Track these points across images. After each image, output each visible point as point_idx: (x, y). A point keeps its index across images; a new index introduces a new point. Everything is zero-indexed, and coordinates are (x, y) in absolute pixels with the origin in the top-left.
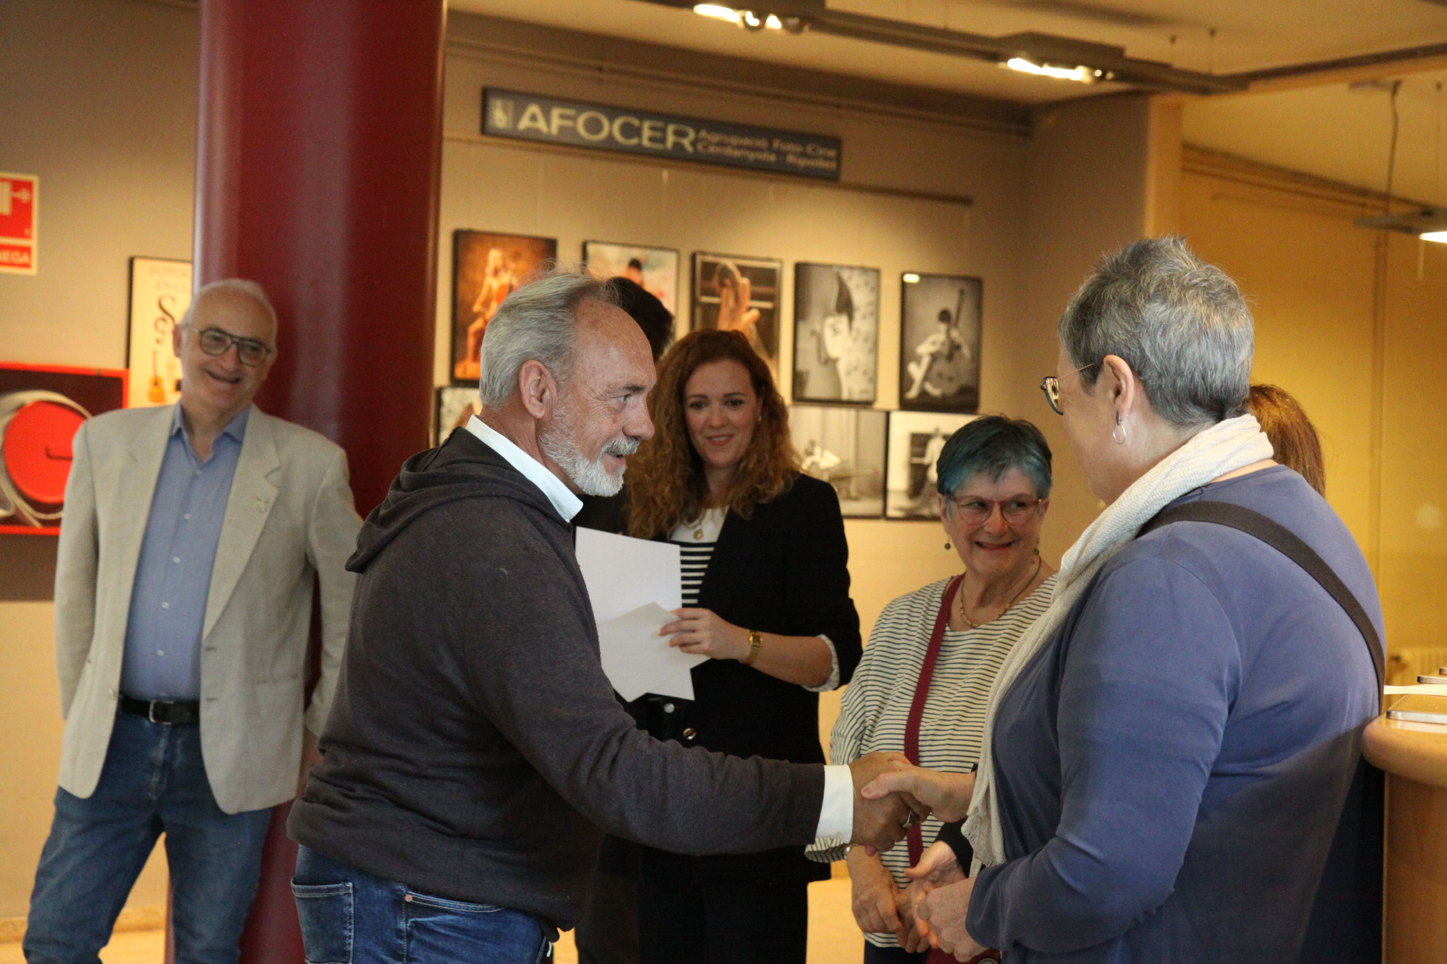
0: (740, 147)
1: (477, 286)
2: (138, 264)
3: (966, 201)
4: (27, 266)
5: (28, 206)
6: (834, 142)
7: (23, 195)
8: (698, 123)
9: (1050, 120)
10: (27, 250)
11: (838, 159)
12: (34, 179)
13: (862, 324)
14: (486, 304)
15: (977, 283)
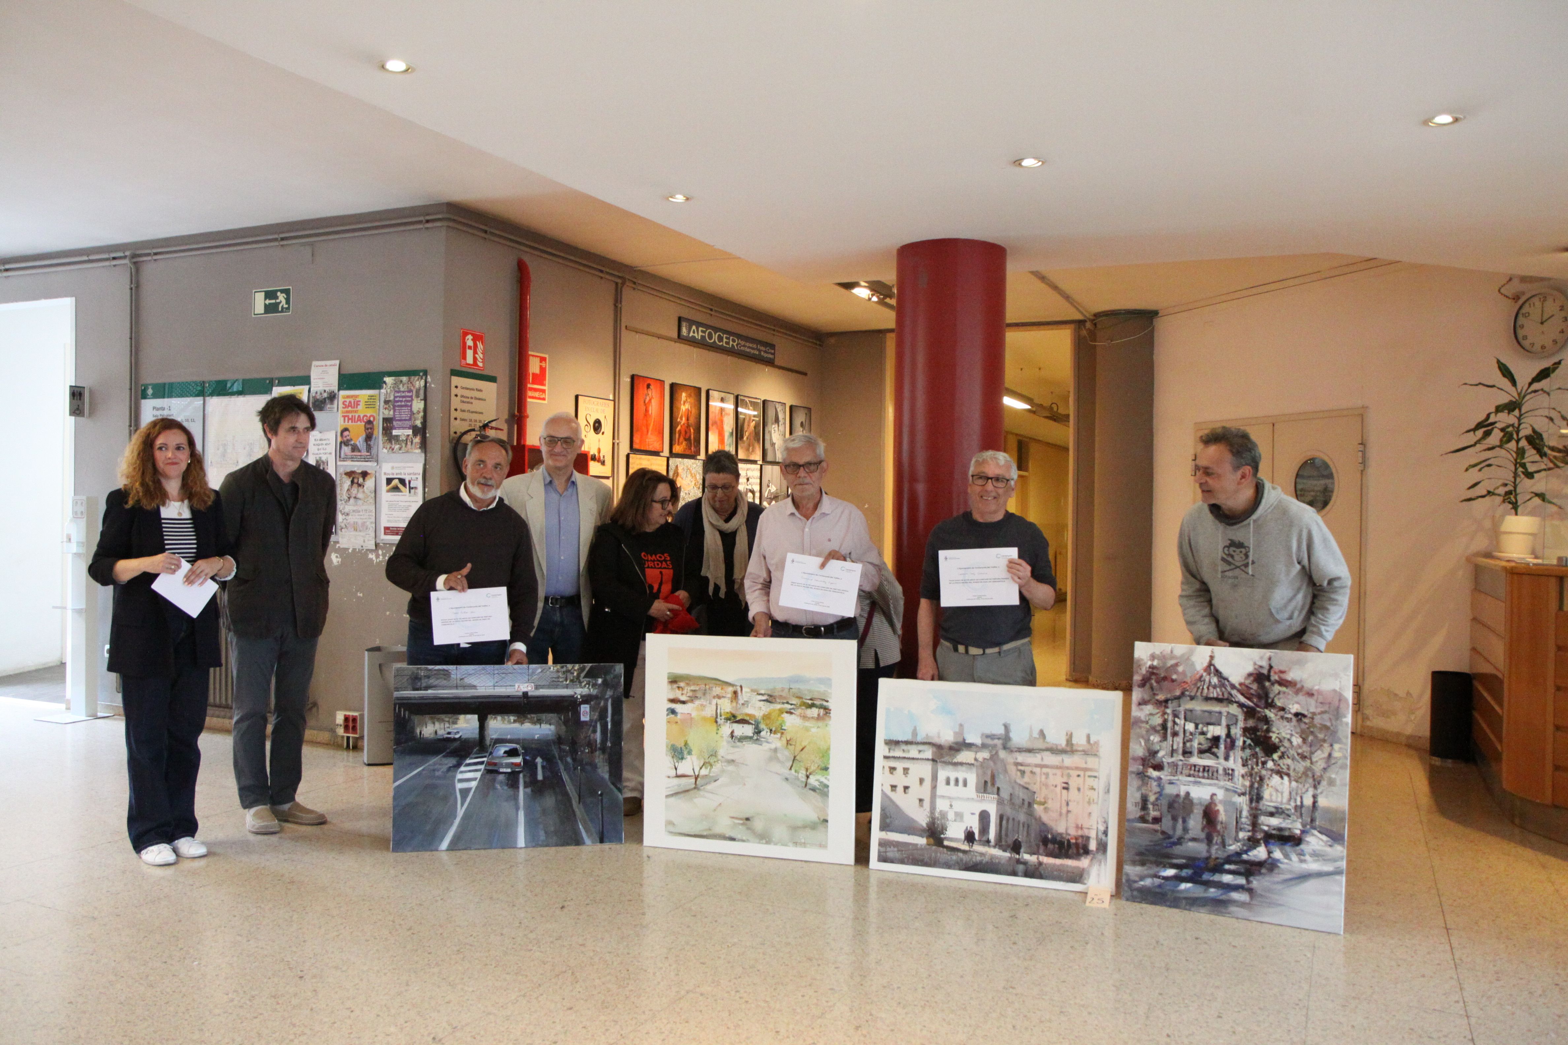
0: (749, 347)
1: (679, 409)
2: (580, 399)
3: (805, 374)
4: (544, 399)
5: (545, 369)
6: (772, 346)
7: (543, 364)
8: (739, 336)
9: (832, 341)
10: (543, 391)
11: (774, 354)
12: (546, 356)
13: (781, 428)
14: (681, 419)
15: (809, 409)
